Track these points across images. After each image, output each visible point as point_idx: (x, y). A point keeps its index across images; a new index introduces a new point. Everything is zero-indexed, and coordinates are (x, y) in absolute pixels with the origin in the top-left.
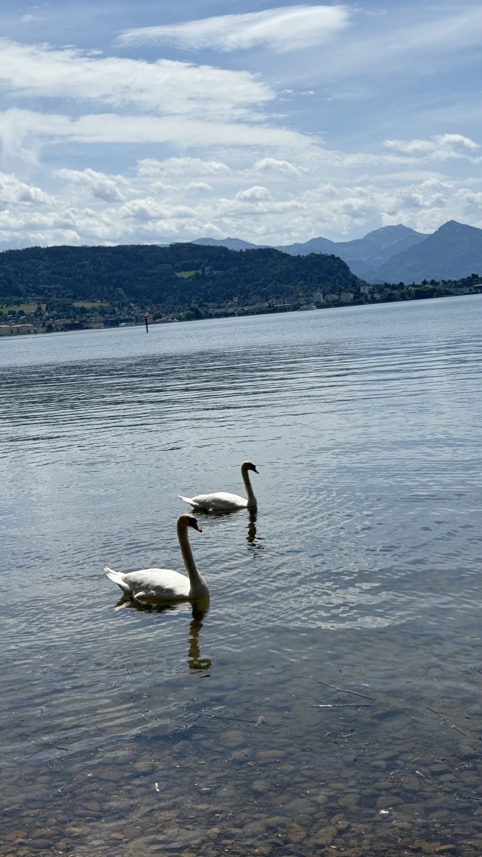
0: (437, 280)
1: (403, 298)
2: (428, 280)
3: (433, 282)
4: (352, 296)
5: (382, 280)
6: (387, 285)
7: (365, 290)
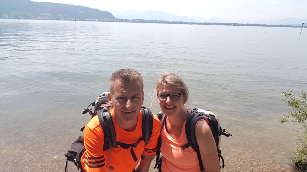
0: (128, 19)
1: (122, 22)
2: (126, 19)
3: (127, 19)
4: (112, 20)
5: (118, 18)
6: (119, 19)
7: (115, 19)
